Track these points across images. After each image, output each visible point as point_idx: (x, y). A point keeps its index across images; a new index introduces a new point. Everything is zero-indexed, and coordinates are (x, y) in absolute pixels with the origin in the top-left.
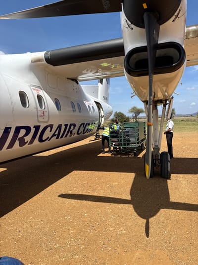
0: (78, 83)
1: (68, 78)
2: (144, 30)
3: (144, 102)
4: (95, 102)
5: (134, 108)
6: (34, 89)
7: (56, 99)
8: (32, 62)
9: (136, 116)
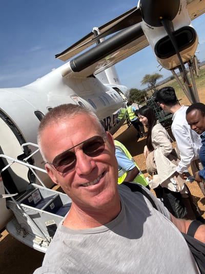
0: (94, 77)
1: (88, 77)
2: (163, 27)
3: (171, 70)
4: (113, 88)
5: (147, 77)
6: (74, 99)
7: (89, 100)
8: (63, 76)
9: (153, 85)
